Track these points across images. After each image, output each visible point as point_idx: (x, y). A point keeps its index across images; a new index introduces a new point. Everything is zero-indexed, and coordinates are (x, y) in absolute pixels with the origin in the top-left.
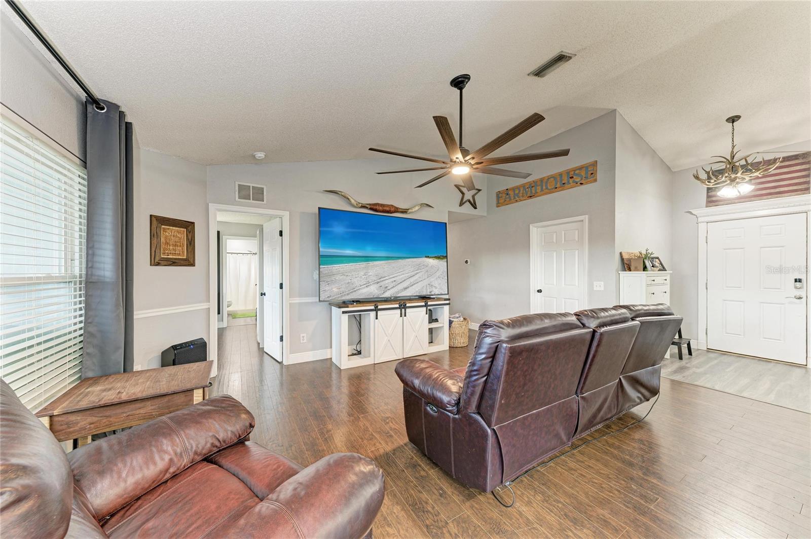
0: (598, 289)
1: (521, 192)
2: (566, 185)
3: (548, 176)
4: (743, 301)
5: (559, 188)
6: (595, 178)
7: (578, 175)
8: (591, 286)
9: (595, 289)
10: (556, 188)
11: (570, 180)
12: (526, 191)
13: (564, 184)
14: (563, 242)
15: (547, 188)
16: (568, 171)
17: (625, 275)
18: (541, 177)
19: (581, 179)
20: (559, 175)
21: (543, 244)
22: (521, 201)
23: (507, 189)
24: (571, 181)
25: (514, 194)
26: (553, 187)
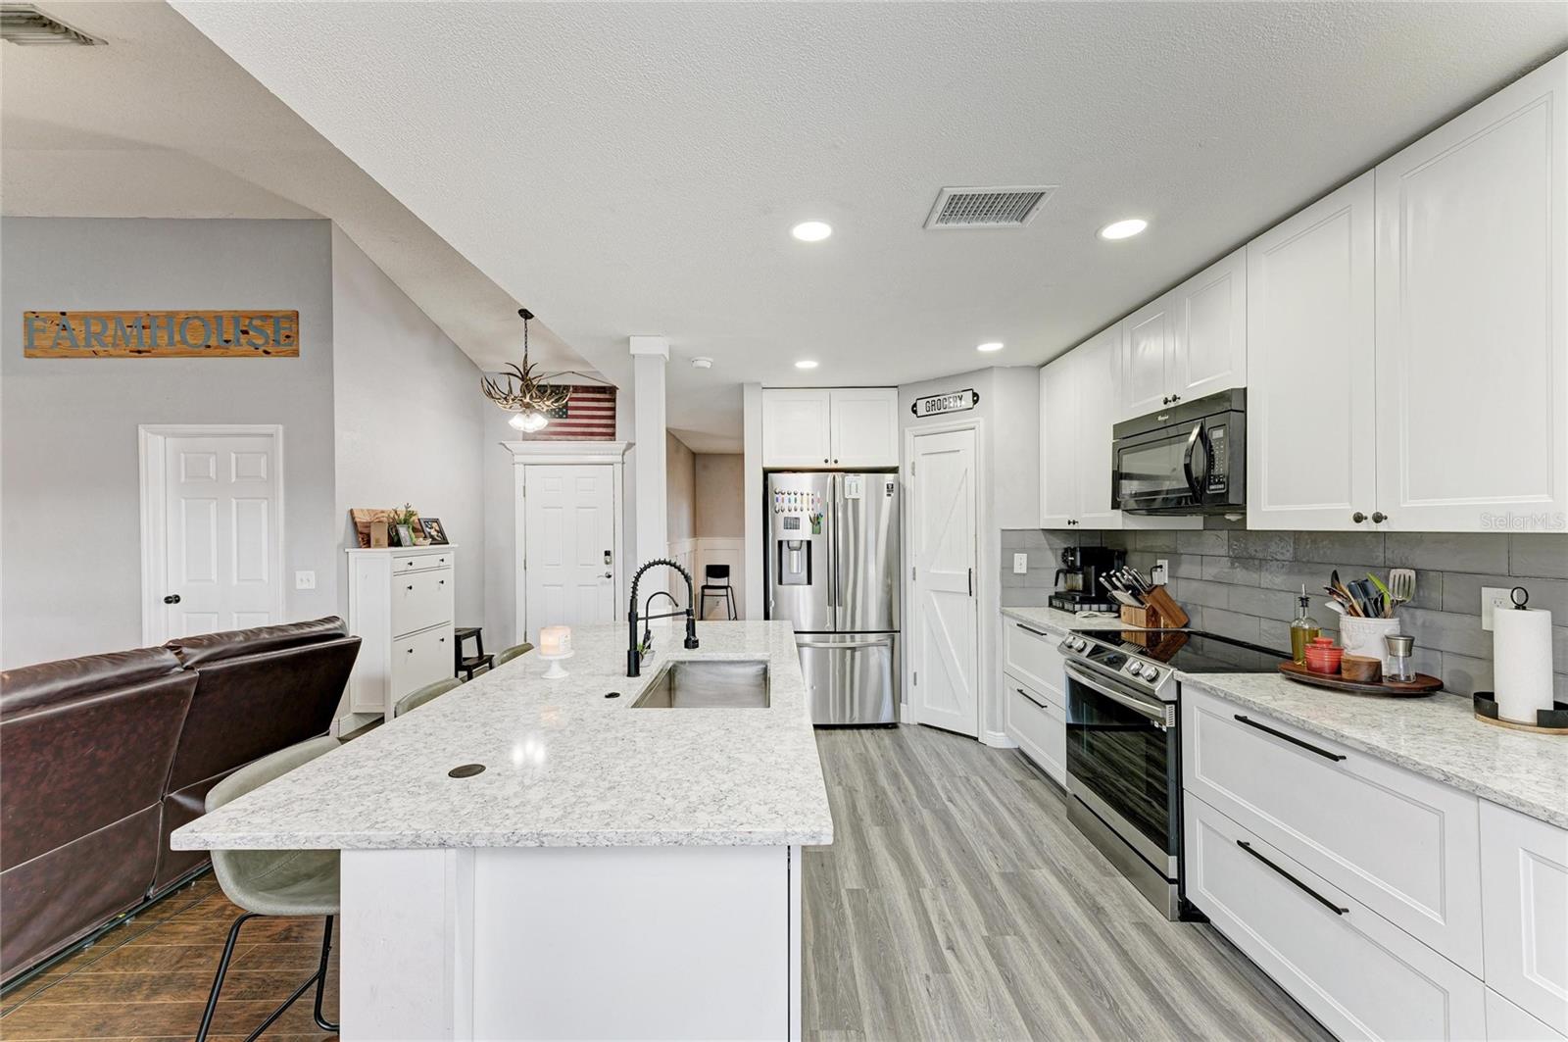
0: (305, 586)
1: (110, 332)
2: (232, 346)
3: (187, 313)
4: (561, 586)
5: (216, 348)
6: (294, 348)
7: (260, 330)
8: (290, 578)
9: (298, 587)
10: (209, 347)
11: (242, 336)
12: (124, 333)
13: (227, 341)
14: (234, 480)
15: (184, 341)
16: (237, 315)
17: (359, 556)
18: (169, 309)
19: (267, 342)
20: (215, 317)
21: (183, 479)
22: (111, 356)
23: (63, 314)
24: (243, 339)
25: (88, 332)
26: (200, 342)
